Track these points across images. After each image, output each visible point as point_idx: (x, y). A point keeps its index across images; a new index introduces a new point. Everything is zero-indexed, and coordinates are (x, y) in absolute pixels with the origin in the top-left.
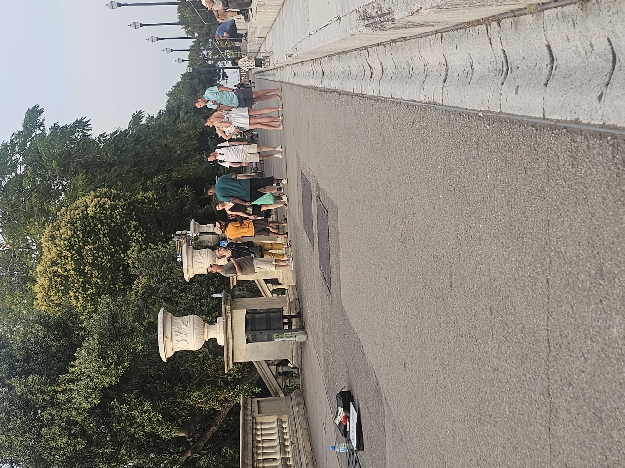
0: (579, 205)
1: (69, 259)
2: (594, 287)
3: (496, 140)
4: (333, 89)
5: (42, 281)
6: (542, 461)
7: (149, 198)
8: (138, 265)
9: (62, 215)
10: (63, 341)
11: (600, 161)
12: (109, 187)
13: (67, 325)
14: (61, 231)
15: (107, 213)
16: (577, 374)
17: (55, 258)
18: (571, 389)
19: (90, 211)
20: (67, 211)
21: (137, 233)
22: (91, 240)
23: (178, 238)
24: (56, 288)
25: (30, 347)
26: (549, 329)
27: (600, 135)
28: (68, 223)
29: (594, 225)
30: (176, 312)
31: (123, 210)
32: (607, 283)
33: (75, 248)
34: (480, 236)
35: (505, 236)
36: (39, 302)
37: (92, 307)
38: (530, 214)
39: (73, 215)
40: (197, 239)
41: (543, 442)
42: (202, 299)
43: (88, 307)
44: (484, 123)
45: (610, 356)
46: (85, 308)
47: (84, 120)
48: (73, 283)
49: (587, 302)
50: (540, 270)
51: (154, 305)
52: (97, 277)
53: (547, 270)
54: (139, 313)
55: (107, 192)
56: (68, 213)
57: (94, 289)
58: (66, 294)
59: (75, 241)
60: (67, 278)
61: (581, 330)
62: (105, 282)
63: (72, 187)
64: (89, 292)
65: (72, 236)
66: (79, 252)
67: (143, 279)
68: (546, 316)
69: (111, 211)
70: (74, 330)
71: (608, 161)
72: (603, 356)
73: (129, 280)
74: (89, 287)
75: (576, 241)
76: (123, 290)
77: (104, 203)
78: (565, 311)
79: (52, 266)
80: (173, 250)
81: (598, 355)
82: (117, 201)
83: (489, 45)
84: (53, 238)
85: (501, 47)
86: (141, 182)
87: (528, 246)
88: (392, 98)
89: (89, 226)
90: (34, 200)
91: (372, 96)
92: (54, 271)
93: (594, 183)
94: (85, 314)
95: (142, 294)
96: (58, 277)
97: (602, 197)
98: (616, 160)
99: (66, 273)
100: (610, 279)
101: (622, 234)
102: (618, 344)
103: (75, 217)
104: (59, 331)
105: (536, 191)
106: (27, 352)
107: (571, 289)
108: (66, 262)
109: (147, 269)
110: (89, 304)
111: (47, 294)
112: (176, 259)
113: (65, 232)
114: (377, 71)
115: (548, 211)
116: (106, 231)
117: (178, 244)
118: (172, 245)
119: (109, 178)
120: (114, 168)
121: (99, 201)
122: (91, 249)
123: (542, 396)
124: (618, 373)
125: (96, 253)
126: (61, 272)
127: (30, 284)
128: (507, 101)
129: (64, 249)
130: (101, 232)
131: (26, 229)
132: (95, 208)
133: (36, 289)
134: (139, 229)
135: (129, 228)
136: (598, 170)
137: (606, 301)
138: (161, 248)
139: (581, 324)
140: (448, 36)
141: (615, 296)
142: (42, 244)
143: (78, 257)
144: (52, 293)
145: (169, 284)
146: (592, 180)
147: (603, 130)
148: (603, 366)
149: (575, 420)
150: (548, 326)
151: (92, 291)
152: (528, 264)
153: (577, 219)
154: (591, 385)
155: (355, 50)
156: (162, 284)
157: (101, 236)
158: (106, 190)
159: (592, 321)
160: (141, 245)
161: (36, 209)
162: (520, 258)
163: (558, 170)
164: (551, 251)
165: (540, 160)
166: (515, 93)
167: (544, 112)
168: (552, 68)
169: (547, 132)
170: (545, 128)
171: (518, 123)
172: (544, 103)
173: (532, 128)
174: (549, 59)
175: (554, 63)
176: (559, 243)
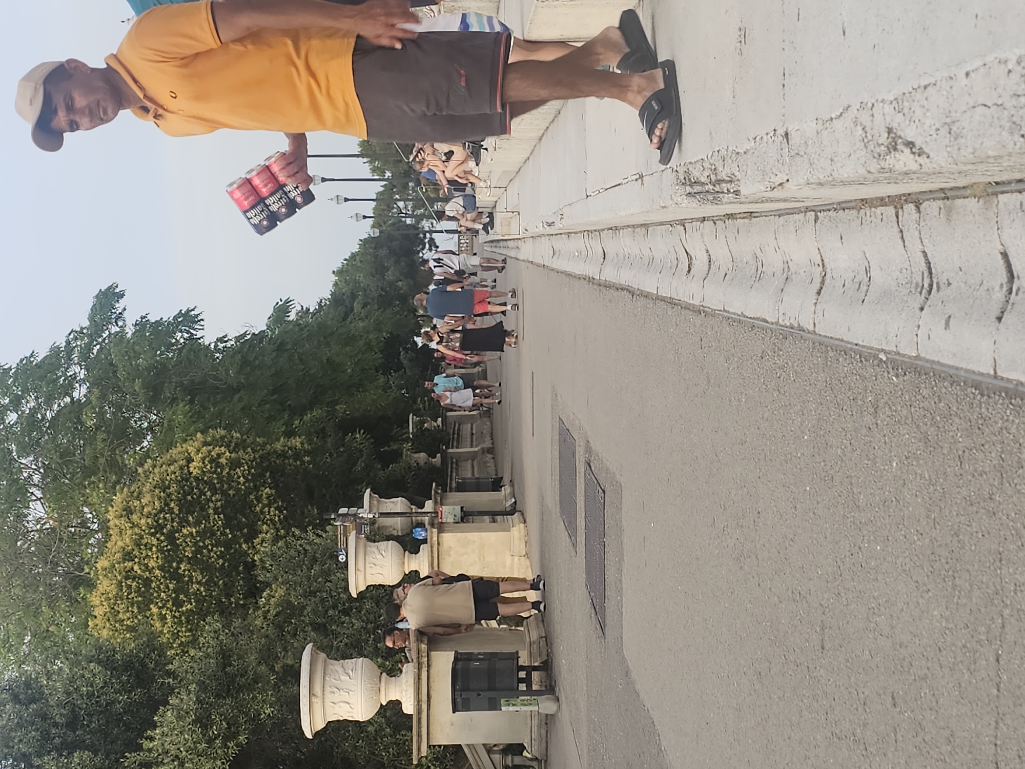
1: (154, 549)
3: (908, 403)
4: (621, 285)
5: (105, 585)
7: (296, 449)
8: (272, 565)
9: (147, 474)
10: (137, 695)
12: (228, 428)
13: (144, 665)
14: (142, 500)
15: (222, 472)
17: (130, 548)
19: (195, 467)
20: (154, 466)
21: (272, 509)
22: (193, 518)
23: (342, 521)
24: (128, 598)
25: (79, 702)
26: (999, 743)
28: (155, 488)
30: (331, 650)
31: (250, 468)
33: (165, 531)
34: (877, 566)
35: (921, 571)
36: (97, 621)
37: (187, 634)
39: (165, 474)
40: (374, 524)
42: (378, 628)
43: (180, 634)
44: (889, 373)
46: (176, 636)
47: (193, 313)
48: (157, 592)
50: (983, 637)
51: (295, 635)
52: (199, 583)
53: (996, 640)
54: (269, 649)
55: (225, 436)
56: (156, 470)
57: (194, 604)
58: (145, 611)
59: (165, 518)
60: (147, 582)
62: (212, 591)
63: (165, 425)
64: (184, 608)
65: (162, 510)
66: (171, 538)
67: (279, 589)
68: (994, 719)
69: (230, 470)
70: (155, 676)
73: (253, 589)
74: (185, 599)
76: (244, 606)
77: (219, 456)
79: (124, 560)
80: (331, 541)
82: (241, 453)
83: (900, 242)
84: (128, 511)
85: (921, 247)
86: (282, 421)
87: (963, 593)
88: (725, 311)
89: (192, 494)
90: (100, 445)
91: (690, 304)
92: (126, 570)
94: (175, 645)
95: (276, 615)
96: (134, 579)
99: (147, 573)
103: (168, 478)
104: (129, 676)
106: (73, 711)
108: (147, 555)
109: (287, 572)
110: (184, 629)
111: (113, 608)
112: (337, 557)
113: (150, 502)
114: (699, 262)
116: (219, 504)
117: (340, 530)
118: (331, 533)
119: (229, 411)
120: (237, 396)
122: (191, 533)
125: (199, 541)
126: (139, 572)
127: (85, 591)
128: (929, 338)
129: (147, 531)
130: (211, 505)
131: (83, 495)
132: (204, 463)
133: (95, 599)
134: (275, 501)
135: (259, 499)
138: (311, 536)
140: (828, 217)
142: (109, 521)
143: (169, 547)
144: (121, 607)
145: (323, 600)
150: (996, 737)
151: (189, 606)
152: (962, 625)
155: (662, 224)
156: (310, 600)
157: (211, 511)
158: (223, 432)
160: (278, 530)
161: (102, 460)
162: (948, 613)
163: (1019, 469)
164: (1003, 607)
165: (987, 447)
166: (944, 326)
167: (995, 365)
168: (1010, 291)
169: (1001, 401)
170: (998, 393)
171: (949, 378)
172: (997, 351)
173: (974, 391)
174: (1005, 276)
175: (1012, 284)
176: (1019, 594)
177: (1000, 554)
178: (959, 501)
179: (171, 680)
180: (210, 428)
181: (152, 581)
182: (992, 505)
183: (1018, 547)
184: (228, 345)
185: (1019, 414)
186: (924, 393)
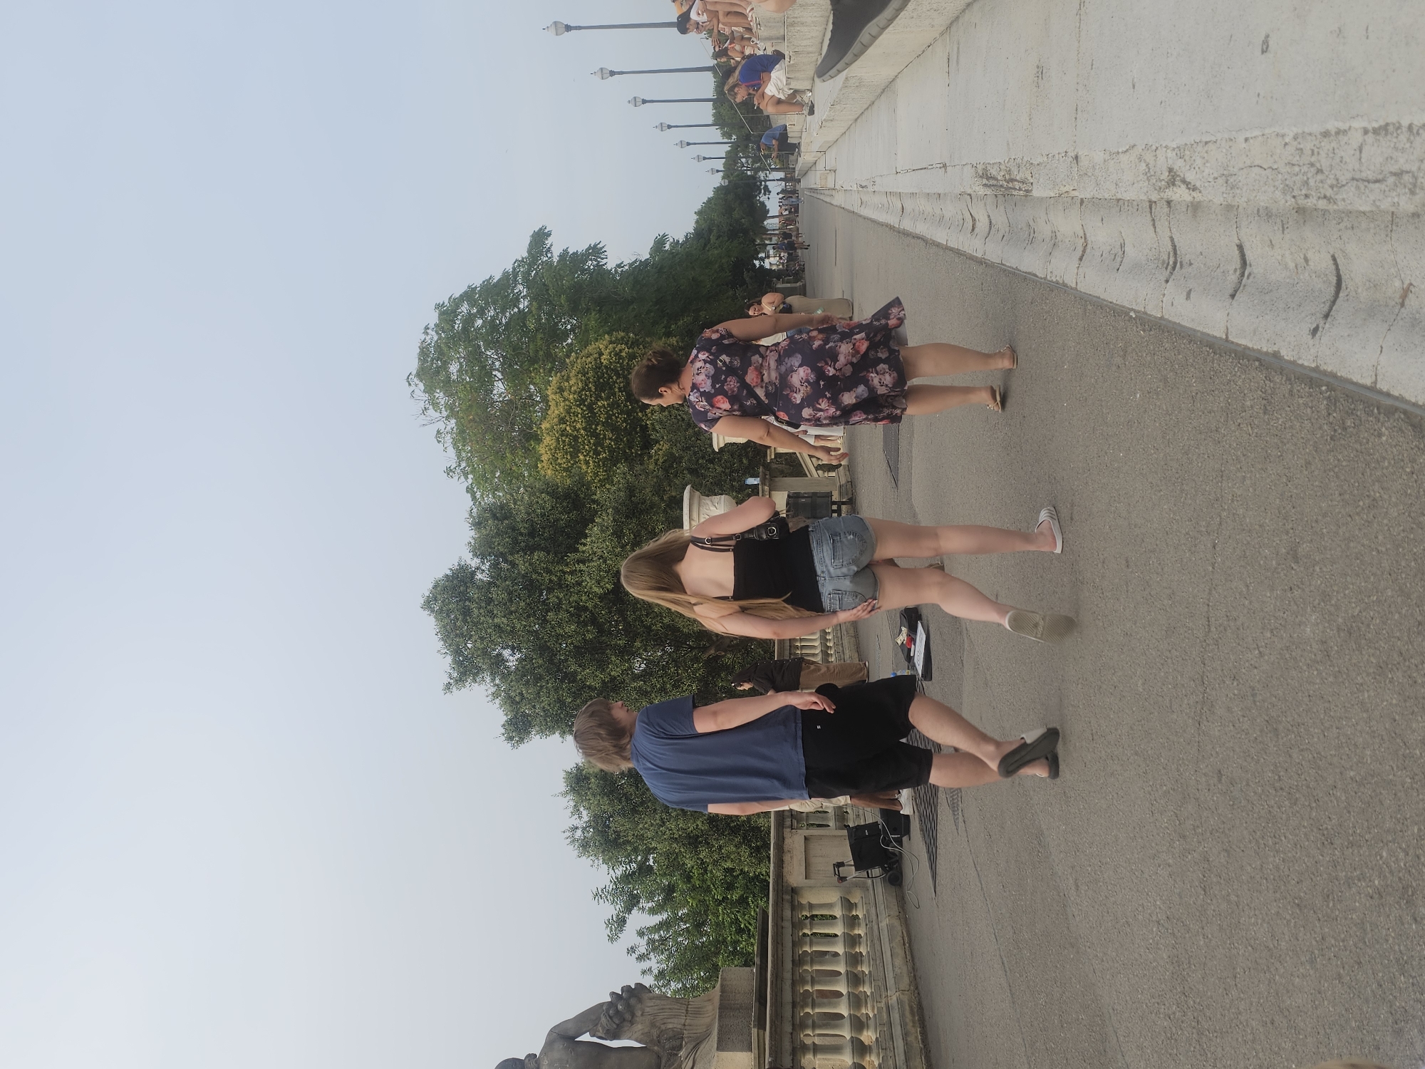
0: (1270, 462)
2: (1283, 569)
3: (1152, 352)
4: (916, 234)
5: (548, 440)
6: (1185, 758)
9: (572, 363)
10: (574, 515)
11: (1308, 414)
12: (626, 330)
13: (577, 495)
14: (570, 382)
15: (623, 363)
16: (1246, 669)
17: (563, 415)
18: (1235, 684)
19: (605, 359)
20: (577, 358)
22: (605, 395)
24: (563, 449)
25: (536, 520)
26: (1211, 604)
27: (1310, 381)
28: (578, 373)
29: (1290, 492)
32: (1302, 569)
33: (586, 403)
36: (543, 464)
37: (604, 474)
38: (1195, 458)
39: (585, 364)
41: (1189, 736)
43: (599, 474)
44: (1137, 327)
45: (1298, 659)
49: (1269, 585)
50: (1203, 529)
52: (610, 439)
53: (1214, 532)
54: (660, 486)
55: (624, 337)
56: (579, 361)
60: (576, 438)
61: (1258, 617)
62: (619, 445)
63: (583, 327)
64: (601, 456)
65: (583, 389)
66: (590, 408)
67: (665, 444)
68: (1208, 587)
69: (628, 361)
71: (1319, 417)
72: (1287, 656)
73: (647, 444)
74: (601, 450)
75: (1261, 506)
76: (640, 455)
77: (621, 351)
78: (1236, 588)
79: (560, 423)
81: (1280, 653)
82: (635, 349)
83: (1152, 228)
84: (561, 390)
85: (1169, 234)
86: (662, 325)
88: (1002, 264)
89: (604, 378)
90: (540, 342)
91: (973, 256)
92: (562, 430)
93: (1295, 440)
94: (596, 482)
95: (663, 462)
96: (567, 436)
97: (1306, 460)
98: (1331, 419)
99: (576, 432)
100: (1308, 565)
101: (1332, 514)
102: (1311, 648)
103: (587, 366)
104: (568, 503)
105: (1207, 430)
106: (532, 525)
107: (1249, 565)
108: (575, 420)
109: (670, 433)
110: (601, 470)
111: (554, 456)
113: (575, 383)
114: (981, 224)
115: (1223, 459)
119: (626, 318)
120: (632, 307)
121: (614, 348)
122: (604, 405)
123: (1192, 682)
124: (1307, 682)
125: (610, 410)
126: (570, 431)
127: (534, 443)
128: (1172, 305)
129: (574, 404)
130: (617, 385)
131: (530, 377)
132: (610, 356)
133: (541, 449)
136: (1303, 425)
137: (1299, 590)
139: (1259, 609)
140: (1091, 203)
141: (1312, 588)
142: (548, 396)
143: (589, 415)
144: (559, 455)
146: (1292, 435)
147: (1314, 375)
148: (1287, 669)
149: (1237, 722)
150: (1209, 600)
151: (604, 455)
153: (1266, 480)
154: (1265, 686)
156: (686, 453)
157: (617, 390)
158: (622, 334)
159: (1275, 610)
161: (541, 353)
163: (1243, 412)
164: (1222, 510)
165: (1216, 392)
166: (1185, 297)
167: (1227, 331)
168: (1242, 275)
169: (1231, 360)
170: (1228, 353)
171: (1188, 337)
172: (1229, 321)
173: (1208, 349)
174: (1239, 263)
175: (1245, 269)
176: (1235, 503)
177: (1222, 472)
178: (1190, 430)
179: (595, 506)
180: (613, 330)
181: (579, 438)
182: (1218, 435)
183: (1238, 468)
184: (627, 268)
185: (1245, 371)
186: (1167, 346)
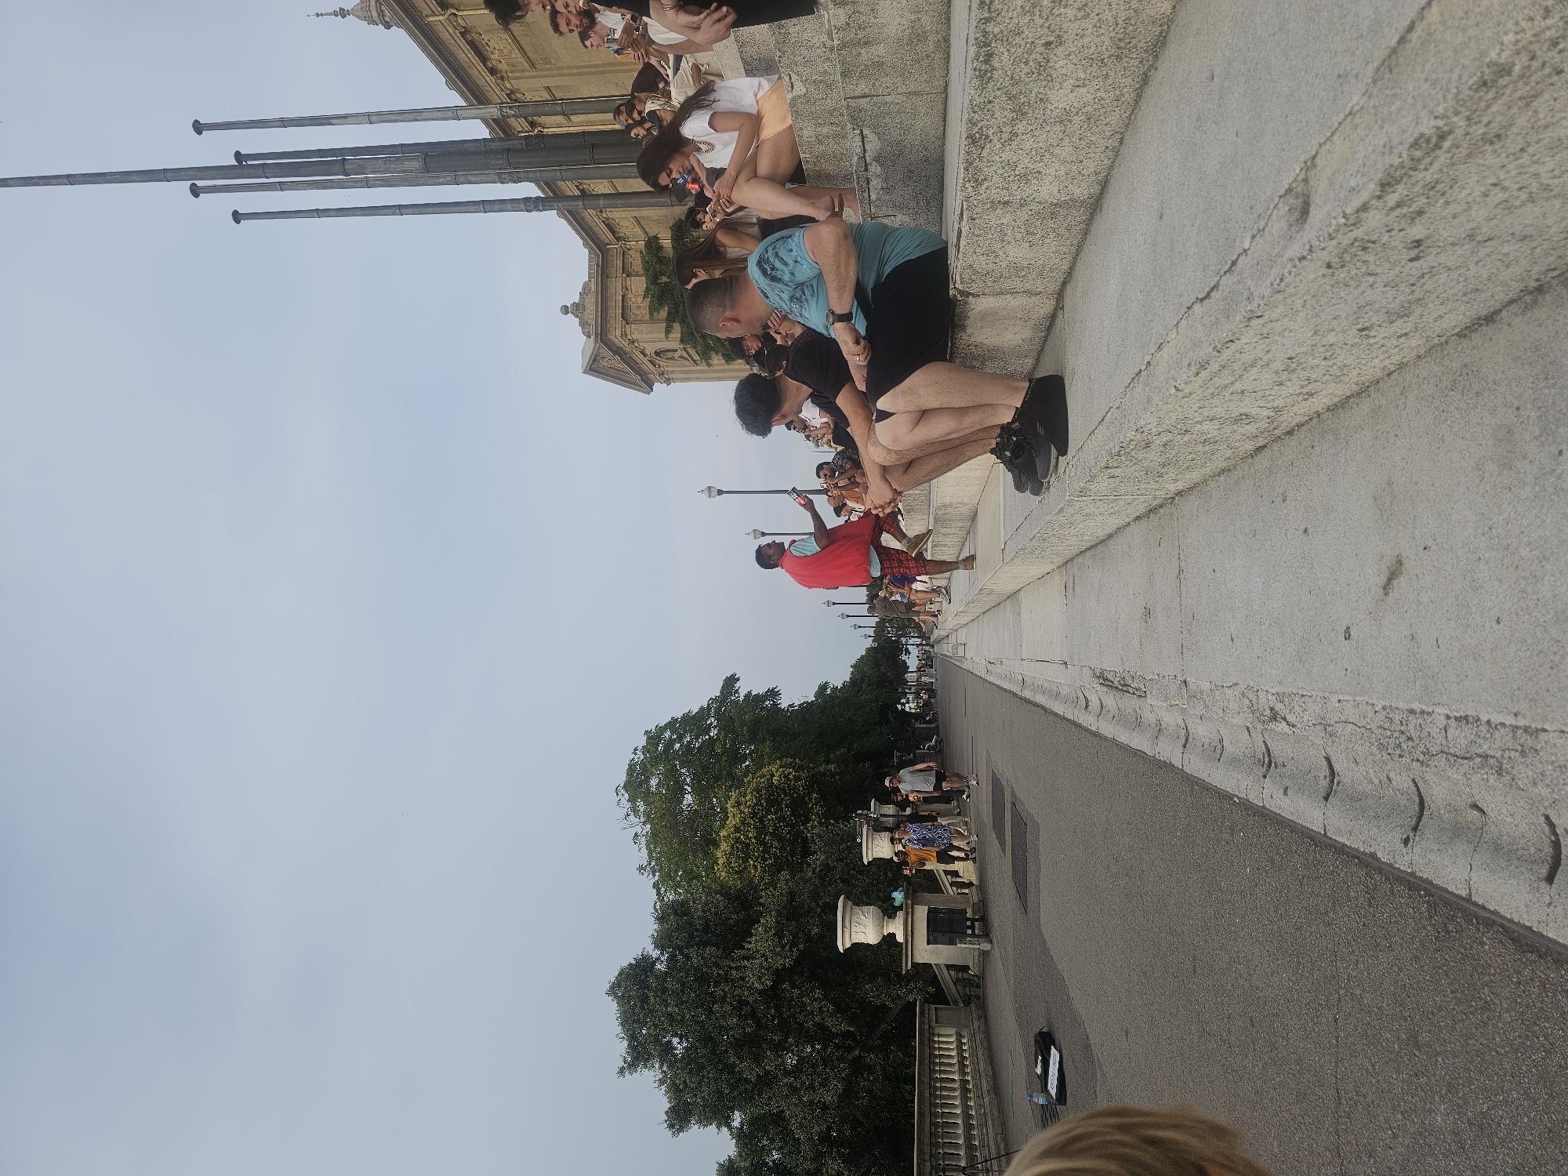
1: (752, 826)
5: (725, 846)
7: (830, 772)
8: (819, 842)
9: (749, 782)
10: (741, 915)
13: (746, 899)
14: (746, 798)
17: (739, 825)
19: (775, 780)
20: (753, 778)
21: (818, 807)
23: (858, 818)
24: (737, 855)
25: (710, 918)
28: (753, 791)
30: (854, 900)
31: (806, 782)
36: (719, 867)
37: (770, 878)
43: (766, 879)
44: (1241, 811)
46: (762, 878)
48: (753, 852)
52: (776, 848)
54: (816, 893)
56: (754, 780)
57: (773, 860)
58: (746, 863)
59: (758, 809)
60: (748, 845)
62: (783, 853)
63: (759, 753)
64: (768, 863)
65: (756, 804)
66: (761, 820)
67: (822, 856)
69: (795, 782)
70: (752, 905)
76: (801, 863)
79: (735, 832)
80: (853, 829)
82: (801, 773)
84: (738, 804)
86: (823, 754)
89: (774, 796)
90: (723, 763)
92: (736, 838)
94: (762, 883)
95: (820, 871)
96: (740, 844)
104: (739, 904)
106: (707, 923)
108: (748, 830)
109: (827, 846)
110: (767, 876)
111: (728, 860)
112: (856, 839)
113: (750, 799)
116: (788, 802)
117: (858, 824)
119: (794, 747)
120: (799, 738)
121: (784, 771)
126: (743, 839)
127: (713, 848)
128: (1271, 799)
129: (748, 816)
133: (718, 854)
134: (820, 802)
135: (809, 800)
138: (841, 826)
142: (727, 807)
144: (733, 860)
145: (847, 865)
151: (770, 862)
156: (840, 864)
160: (821, 820)
161: (724, 772)
166: (1282, 792)
168: (1332, 782)
169: (1331, 853)
170: (1328, 847)
172: (1326, 820)
174: (1328, 772)
175: (1334, 779)
179: (761, 908)
180: (784, 756)
181: (750, 846)
186: (1270, 831)
